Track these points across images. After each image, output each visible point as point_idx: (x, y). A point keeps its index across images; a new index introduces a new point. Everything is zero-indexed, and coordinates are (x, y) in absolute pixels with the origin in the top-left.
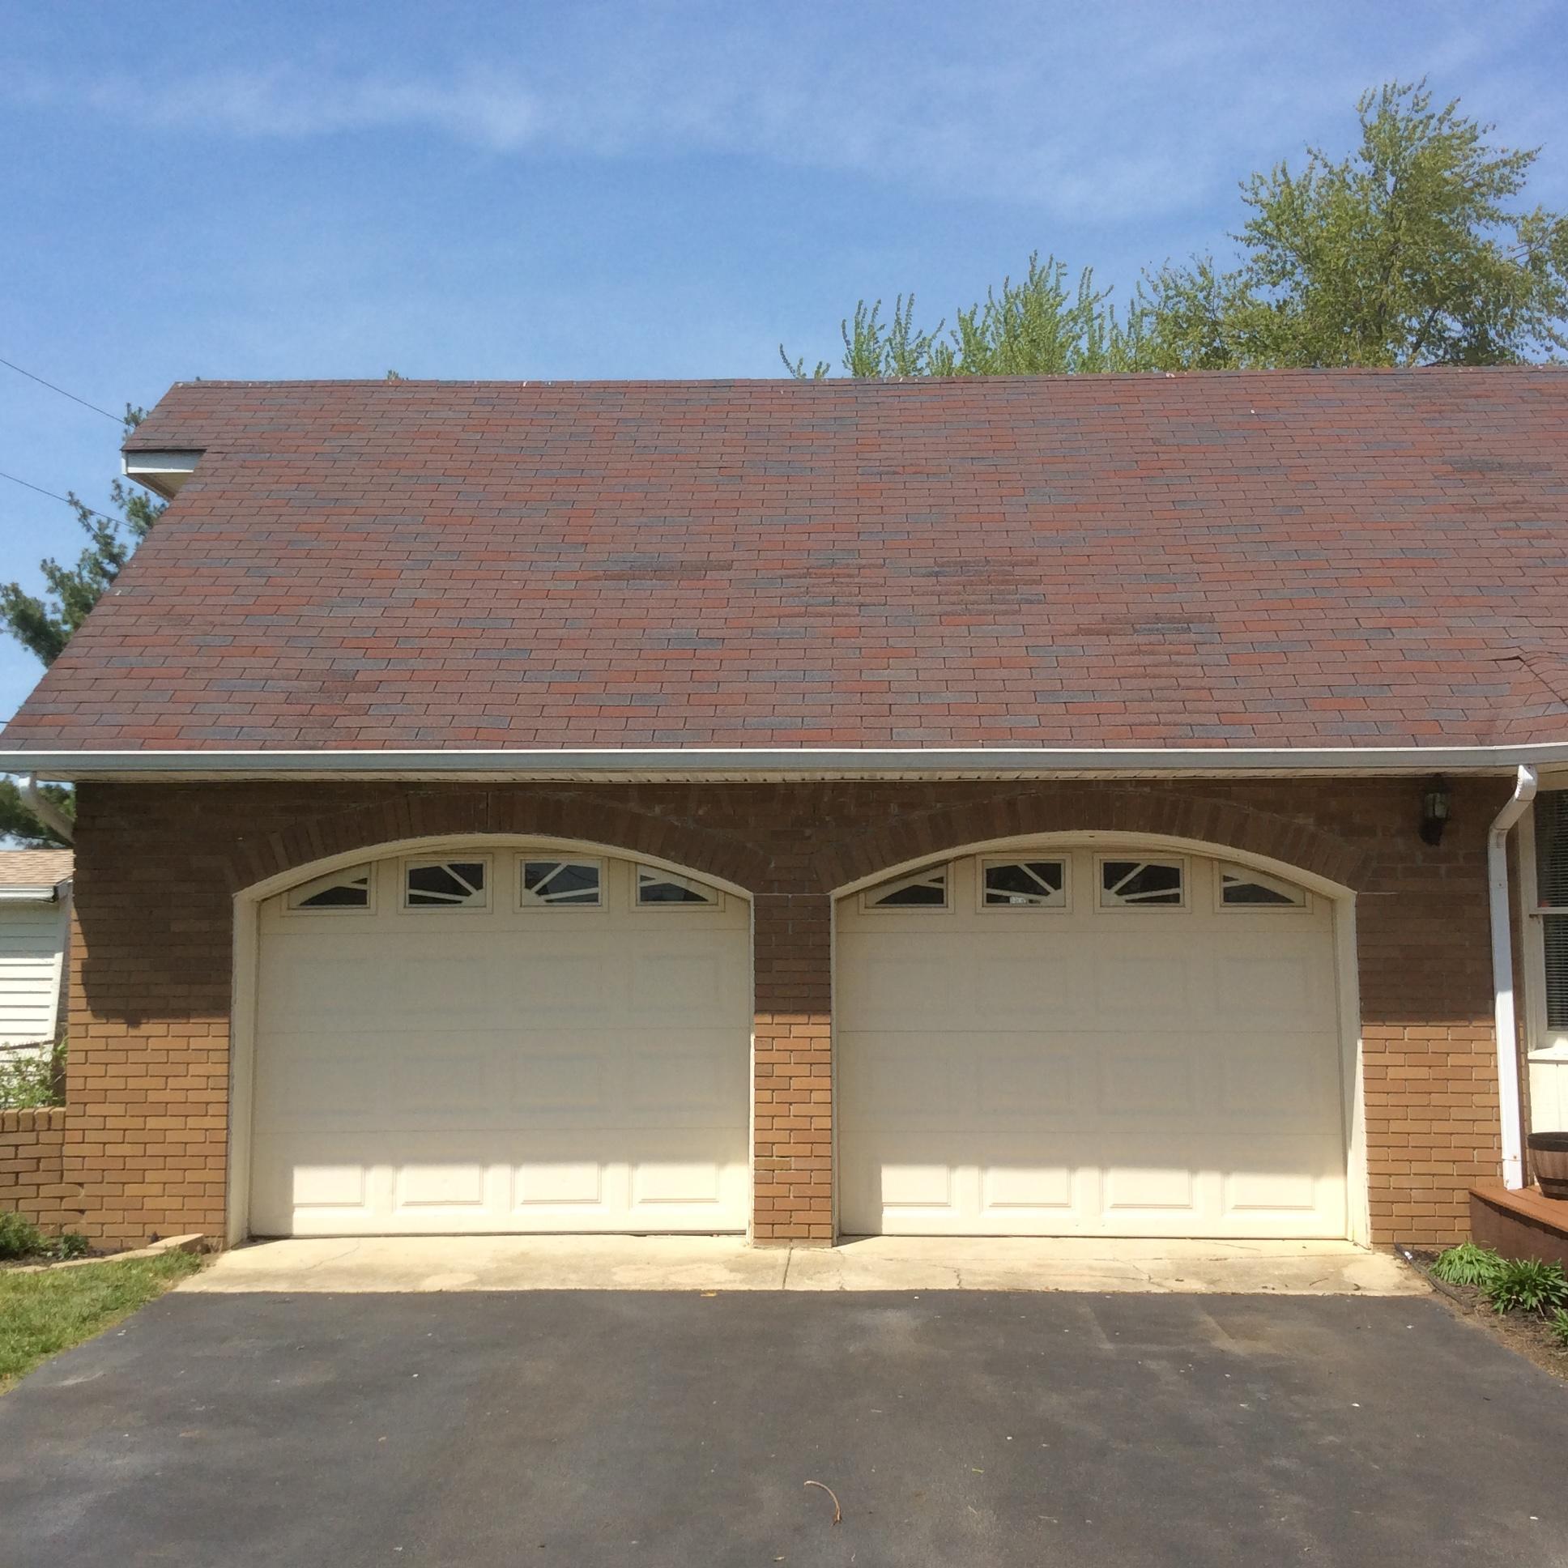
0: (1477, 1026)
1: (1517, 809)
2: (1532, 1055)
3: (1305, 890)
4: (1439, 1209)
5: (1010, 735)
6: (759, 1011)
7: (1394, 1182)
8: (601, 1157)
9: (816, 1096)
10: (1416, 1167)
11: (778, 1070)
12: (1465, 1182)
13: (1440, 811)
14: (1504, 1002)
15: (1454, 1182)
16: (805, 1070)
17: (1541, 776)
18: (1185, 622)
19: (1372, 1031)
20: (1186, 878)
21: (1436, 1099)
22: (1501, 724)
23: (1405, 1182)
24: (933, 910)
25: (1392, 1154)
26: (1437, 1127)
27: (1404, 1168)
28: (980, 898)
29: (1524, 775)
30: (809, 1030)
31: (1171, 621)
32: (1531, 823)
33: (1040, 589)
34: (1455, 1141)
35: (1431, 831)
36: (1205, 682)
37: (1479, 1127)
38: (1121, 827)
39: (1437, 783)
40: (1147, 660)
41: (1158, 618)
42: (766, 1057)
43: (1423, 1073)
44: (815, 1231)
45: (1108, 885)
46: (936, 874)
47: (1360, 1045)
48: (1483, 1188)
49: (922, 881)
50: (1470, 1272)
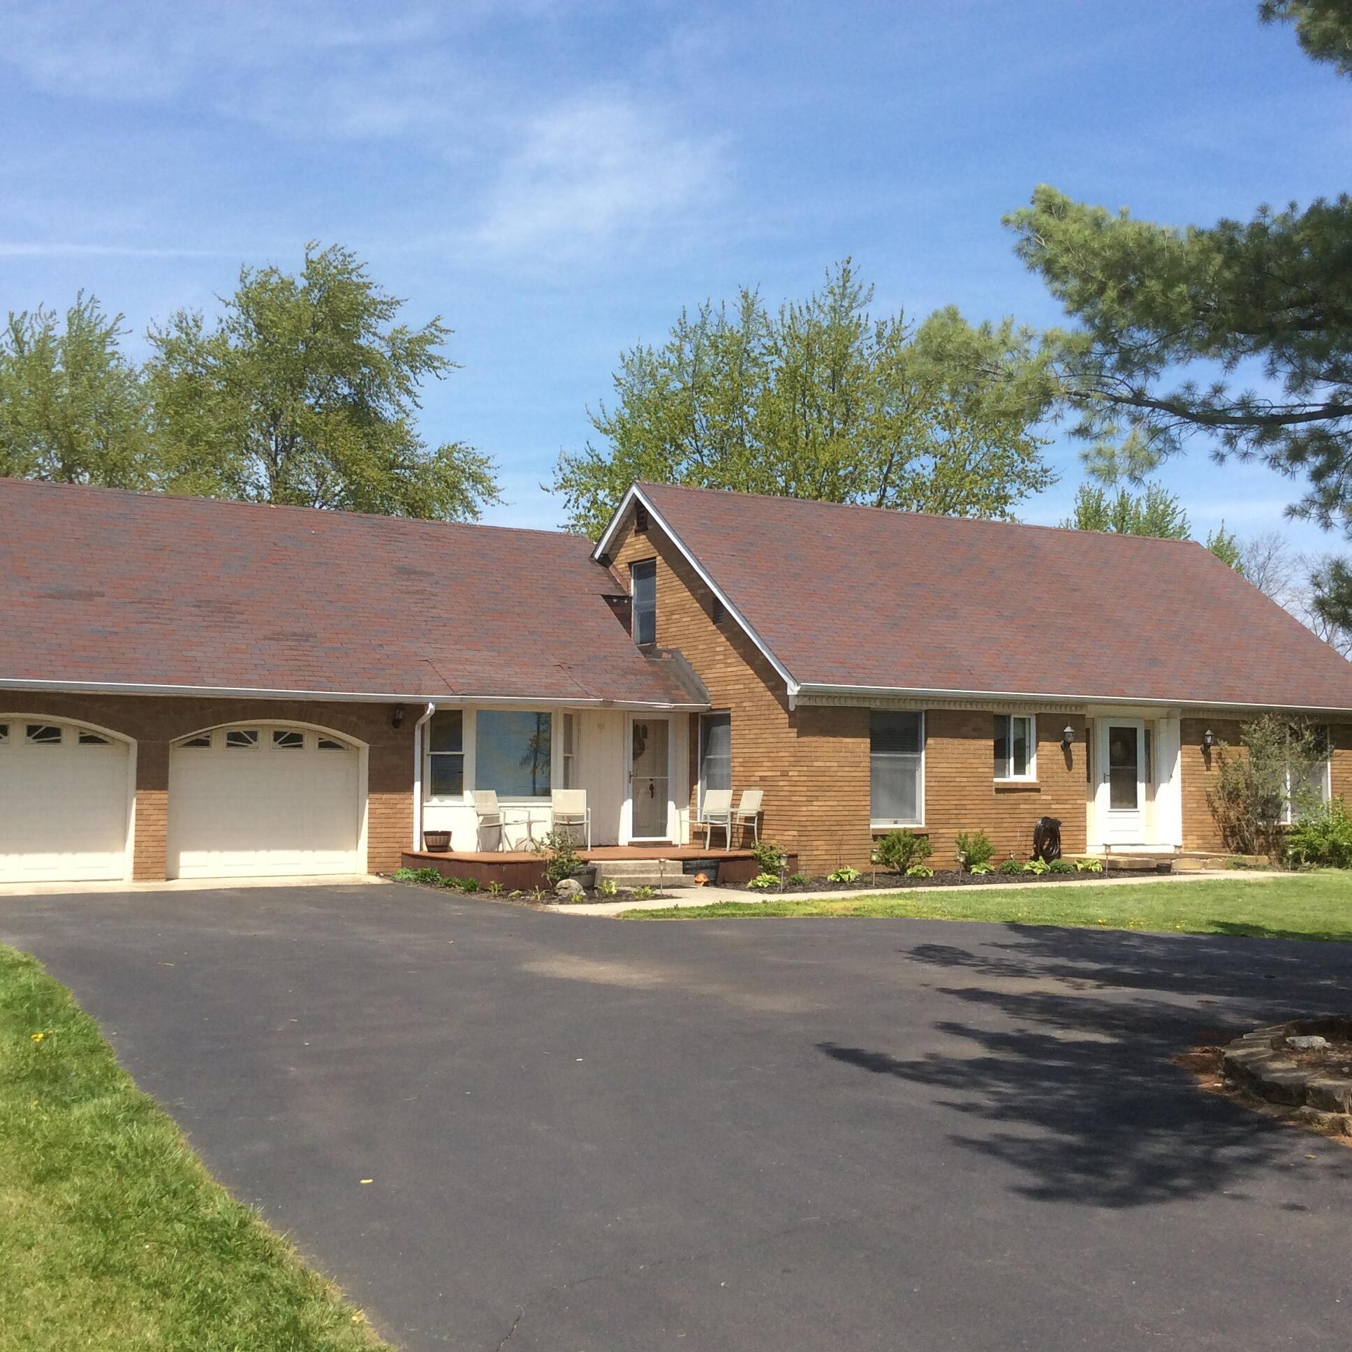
0: (406, 795)
1: (425, 719)
2: (425, 804)
3: (348, 743)
4: (390, 860)
5: (249, 683)
6: (138, 788)
7: (376, 850)
8: (59, 849)
9: (161, 823)
10: (384, 845)
11: (145, 812)
12: (401, 850)
13: (401, 717)
14: (417, 785)
15: (397, 850)
16: (156, 812)
17: (436, 705)
18: (307, 637)
19: (372, 796)
20: (305, 739)
21: (392, 820)
22: (423, 687)
23: (380, 850)
24: (205, 749)
25: (376, 840)
26: (393, 830)
27: (380, 845)
28: (225, 745)
29: (431, 706)
30: (157, 796)
31: (301, 635)
32: (429, 723)
33: (244, 617)
34: (398, 835)
35: (396, 723)
36: (319, 664)
37: (406, 830)
38: (286, 718)
39: (399, 706)
40: (294, 653)
41: (295, 634)
42: (140, 807)
43: (389, 811)
44: (159, 875)
45: (275, 740)
46: (208, 734)
47: (367, 801)
48: (406, 851)
49: (201, 737)
50: (405, 876)
